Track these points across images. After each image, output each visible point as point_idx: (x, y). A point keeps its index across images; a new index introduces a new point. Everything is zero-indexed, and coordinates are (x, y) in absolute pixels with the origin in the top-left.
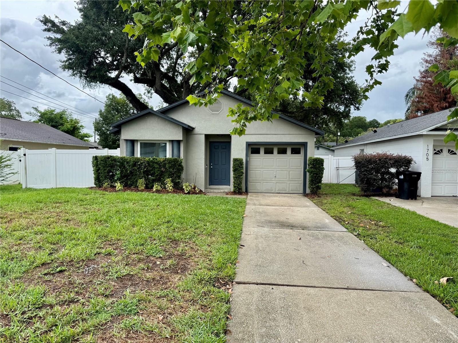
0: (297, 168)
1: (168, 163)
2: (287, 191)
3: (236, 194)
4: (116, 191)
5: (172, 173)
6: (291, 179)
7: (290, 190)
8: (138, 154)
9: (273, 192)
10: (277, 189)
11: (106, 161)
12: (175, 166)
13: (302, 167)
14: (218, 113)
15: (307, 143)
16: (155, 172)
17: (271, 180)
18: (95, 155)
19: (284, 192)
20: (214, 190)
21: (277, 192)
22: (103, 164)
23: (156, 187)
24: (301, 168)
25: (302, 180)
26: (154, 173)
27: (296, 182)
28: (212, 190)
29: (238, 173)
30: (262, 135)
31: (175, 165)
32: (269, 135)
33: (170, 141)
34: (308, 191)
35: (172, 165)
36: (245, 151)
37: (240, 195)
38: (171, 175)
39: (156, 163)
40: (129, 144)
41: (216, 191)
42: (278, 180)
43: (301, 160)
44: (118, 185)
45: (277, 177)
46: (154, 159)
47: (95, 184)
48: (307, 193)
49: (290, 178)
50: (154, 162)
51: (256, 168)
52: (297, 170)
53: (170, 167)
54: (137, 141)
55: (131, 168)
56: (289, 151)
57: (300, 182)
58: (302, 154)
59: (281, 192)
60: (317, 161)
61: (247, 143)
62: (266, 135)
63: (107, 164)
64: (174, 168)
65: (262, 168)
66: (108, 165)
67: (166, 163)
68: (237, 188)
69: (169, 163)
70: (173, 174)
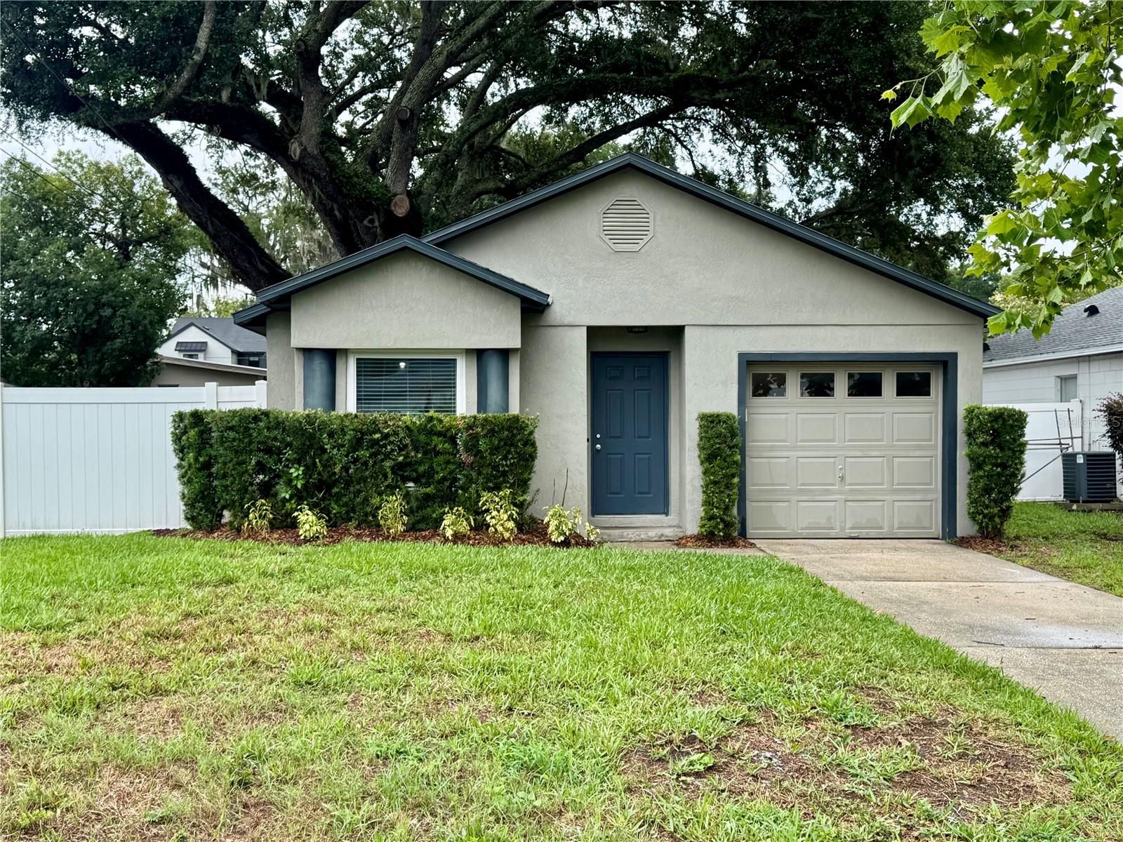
0: (919, 447)
1: (485, 436)
2: (885, 531)
3: (717, 545)
4: (298, 542)
5: (498, 471)
6: (899, 484)
7: (896, 525)
8: (348, 402)
9: (833, 533)
10: (848, 525)
11: (247, 429)
12: (512, 445)
13: (936, 440)
14: (637, 248)
15: (955, 355)
16: (431, 467)
17: (827, 490)
18: (188, 409)
19: (873, 533)
20: (625, 532)
21: (848, 532)
22: (234, 440)
23: (451, 522)
24: (935, 447)
25: (935, 491)
26: (430, 473)
27: (918, 497)
28: (617, 532)
29: (723, 469)
30: (797, 329)
31: (510, 442)
32: (822, 329)
33: (468, 352)
34: (964, 526)
35: (501, 440)
36: (736, 386)
37: (730, 546)
38: (496, 477)
39: (439, 434)
40: (319, 365)
41: (630, 534)
42: (852, 490)
43: (931, 419)
44: (308, 521)
45: (848, 480)
46: (431, 419)
47: (187, 519)
48: (959, 534)
49: (895, 482)
50: (431, 433)
51: (772, 449)
52: (918, 453)
53: (495, 450)
54: (345, 352)
55: (347, 456)
56: (889, 385)
57: (930, 497)
58: (937, 397)
59: (863, 533)
60: (1004, 419)
61: (741, 355)
62: (810, 328)
63: (251, 442)
64: (509, 452)
65: (794, 448)
66: (254, 446)
67: (477, 433)
68: (718, 524)
69: (492, 433)
70: (504, 474)
